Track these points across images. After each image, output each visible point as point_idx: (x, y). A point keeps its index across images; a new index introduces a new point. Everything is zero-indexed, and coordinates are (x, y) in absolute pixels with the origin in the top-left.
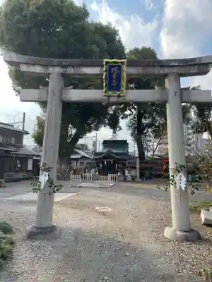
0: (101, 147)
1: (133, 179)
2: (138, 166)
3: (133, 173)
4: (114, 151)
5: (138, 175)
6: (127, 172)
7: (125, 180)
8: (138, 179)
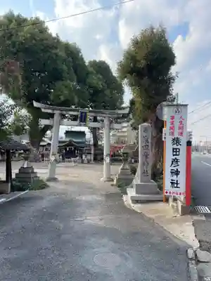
0: (64, 136)
1: (89, 162)
2: (92, 152)
3: (89, 157)
4: (75, 140)
5: (92, 158)
6: (84, 156)
7: (82, 162)
8: (92, 162)
